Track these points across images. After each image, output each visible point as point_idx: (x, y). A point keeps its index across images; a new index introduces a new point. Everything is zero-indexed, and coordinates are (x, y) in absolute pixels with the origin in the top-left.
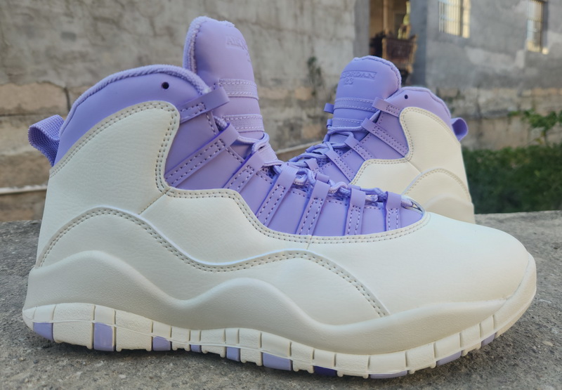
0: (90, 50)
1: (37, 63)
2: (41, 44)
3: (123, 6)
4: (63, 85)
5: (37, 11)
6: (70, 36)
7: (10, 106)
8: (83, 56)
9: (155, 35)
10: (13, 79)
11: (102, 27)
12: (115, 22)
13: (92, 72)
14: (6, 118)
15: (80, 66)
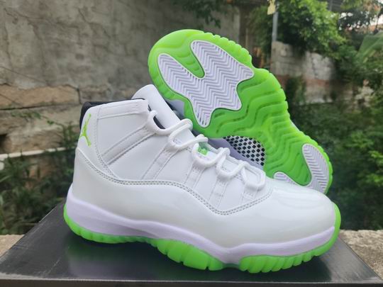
0: (91, 65)
1: (62, 73)
2: (64, 62)
3: (109, 37)
4: (77, 87)
5: (62, 41)
6: (80, 57)
7: (48, 101)
8: (87, 69)
9: (127, 55)
10: (49, 84)
11: (98, 50)
12: (106, 48)
13: (93, 79)
14: (46, 108)
15: (85, 75)
